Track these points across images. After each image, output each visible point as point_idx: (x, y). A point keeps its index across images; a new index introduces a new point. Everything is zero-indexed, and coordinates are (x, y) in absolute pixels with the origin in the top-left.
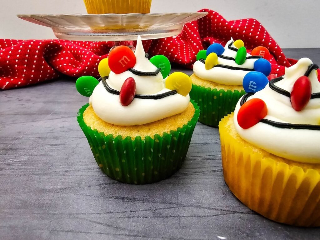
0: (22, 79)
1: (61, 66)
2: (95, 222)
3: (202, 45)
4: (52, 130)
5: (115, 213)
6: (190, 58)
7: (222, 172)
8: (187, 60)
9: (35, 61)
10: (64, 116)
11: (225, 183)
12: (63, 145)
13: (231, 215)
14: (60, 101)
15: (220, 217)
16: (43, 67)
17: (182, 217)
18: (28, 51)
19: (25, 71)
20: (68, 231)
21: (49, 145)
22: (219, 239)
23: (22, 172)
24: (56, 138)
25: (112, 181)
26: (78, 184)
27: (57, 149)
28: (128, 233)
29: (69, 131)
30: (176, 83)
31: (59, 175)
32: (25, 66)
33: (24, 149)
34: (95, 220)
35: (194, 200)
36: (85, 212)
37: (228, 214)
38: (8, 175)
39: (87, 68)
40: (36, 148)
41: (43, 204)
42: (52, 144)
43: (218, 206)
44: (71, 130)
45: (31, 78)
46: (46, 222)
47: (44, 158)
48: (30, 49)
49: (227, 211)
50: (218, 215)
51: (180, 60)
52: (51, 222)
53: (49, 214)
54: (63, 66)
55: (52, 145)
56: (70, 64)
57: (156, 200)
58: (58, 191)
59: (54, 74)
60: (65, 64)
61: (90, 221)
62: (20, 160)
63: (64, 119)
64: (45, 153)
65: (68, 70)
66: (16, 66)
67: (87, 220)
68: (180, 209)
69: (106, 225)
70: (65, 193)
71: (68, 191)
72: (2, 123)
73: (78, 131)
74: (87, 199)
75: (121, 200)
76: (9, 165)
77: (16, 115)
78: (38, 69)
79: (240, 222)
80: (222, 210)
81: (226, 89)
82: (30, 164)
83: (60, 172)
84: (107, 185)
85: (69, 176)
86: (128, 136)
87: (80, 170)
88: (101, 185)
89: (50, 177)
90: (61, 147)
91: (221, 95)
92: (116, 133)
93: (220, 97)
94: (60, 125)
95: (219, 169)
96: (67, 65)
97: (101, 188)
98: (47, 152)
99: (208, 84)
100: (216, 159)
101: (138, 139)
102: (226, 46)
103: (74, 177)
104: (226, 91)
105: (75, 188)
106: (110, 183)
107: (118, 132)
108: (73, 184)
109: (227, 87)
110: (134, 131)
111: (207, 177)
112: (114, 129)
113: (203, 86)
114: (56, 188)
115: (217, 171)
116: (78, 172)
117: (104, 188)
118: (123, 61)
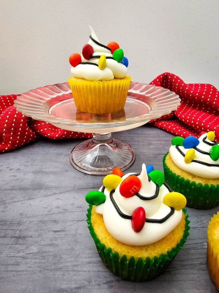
0: (9, 145)
1: (42, 130)
4: (50, 211)
7: (206, 265)
9: (20, 129)
10: (55, 191)
11: (210, 279)
12: (64, 231)
14: (47, 170)
16: (27, 133)
18: (14, 120)
19: (11, 138)
21: (52, 231)
23: (37, 267)
24: (55, 222)
25: (117, 278)
26: (89, 282)
27: (60, 236)
29: (65, 212)
30: (174, 203)
31: (70, 271)
32: (12, 133)
33: (31, 237)
38: (26, 271)
39: (65, 133)
40: (41, 235)
42: (54, 229)
44: (66, 210)
45: (17, 144)
47: (52, 249)
48: (16, 118)
54: (44, 131)
55: (55, 231)
56: (50, 129)
59: (35, 137)
60: (46, 129)
62: (32, 251)
63: (56, 196)
64: (51, 242)
65: (49, 134)
66: (4, 134)
71: (82, 291)
72: (3, 201)
73: (73, 212)
76: (23, 258)
77: (12, 190)
78: (22, 136)
81: (203, 183)
82: (42, 256)
83: (69, 267)
84: (113, 283)
85: (78, 271)
86: (139, 257)
87: (86, 264)
88: (108, 282)
89: (62, 273)
90: (63, 234)
91: (199, 186)
92: (128, 252)
93: (197, 188)
94: (55, 203)
95: (203, 261)
96: (48, 130)
97: (109, 287)
98: (52, 241)
99: (187, 175)
100: (198, 249)
101: (148, 260)
102: (201, 139)
103: (83, 273)
104: (203, 184)
105: (87, 287)
106: (116, 281)
107: (130, 251)
108: (85, 282)
109: (204, 180)
110: (142, 250)
111: (195, 272)
112: (126, 248)
113: (182, 176)
114: (71, 287)
115: (202, 264)
116: (85, 266)
117: (112, 287)
118: (133, 190)
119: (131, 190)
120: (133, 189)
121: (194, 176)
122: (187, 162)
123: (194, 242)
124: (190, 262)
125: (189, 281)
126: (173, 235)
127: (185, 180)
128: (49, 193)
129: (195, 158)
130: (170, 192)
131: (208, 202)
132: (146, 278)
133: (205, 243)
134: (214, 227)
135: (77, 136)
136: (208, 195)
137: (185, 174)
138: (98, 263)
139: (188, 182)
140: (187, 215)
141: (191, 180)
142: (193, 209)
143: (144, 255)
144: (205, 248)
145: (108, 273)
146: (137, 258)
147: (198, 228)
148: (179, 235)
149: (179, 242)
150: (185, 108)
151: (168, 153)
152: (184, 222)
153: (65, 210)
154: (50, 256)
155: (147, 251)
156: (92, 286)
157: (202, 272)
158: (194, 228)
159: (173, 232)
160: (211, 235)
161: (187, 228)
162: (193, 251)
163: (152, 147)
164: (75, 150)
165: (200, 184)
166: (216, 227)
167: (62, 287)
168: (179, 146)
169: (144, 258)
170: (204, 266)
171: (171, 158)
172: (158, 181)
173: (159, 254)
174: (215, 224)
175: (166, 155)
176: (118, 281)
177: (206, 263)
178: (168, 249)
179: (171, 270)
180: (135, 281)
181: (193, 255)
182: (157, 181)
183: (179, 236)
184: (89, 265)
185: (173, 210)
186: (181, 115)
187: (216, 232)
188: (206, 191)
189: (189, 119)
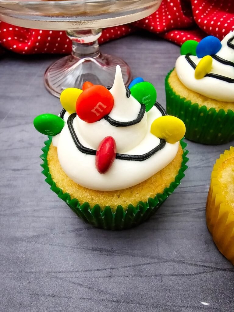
1: (4, 40)
2: (75, 284)
3: (180, 6)
4: (10, 145)
5: (95, 270)
6: (164, 24)
7: (204, 212)
8: (160, 27)
10: (20, 121)
11: (206, 228)
12: (26, 169)
13: (214, 273)
15: (203, 275)
17: (164, 276)
20: (49, 296)
21: (11, 169)
22: (203, 305)
24: (16, 158)
25: (87, 225)
26: (51, 230)
27: (20, 176)
28: (110, 298)
29: (30, 147)
30: (166, 131)
31: (28, 216)
34: (75, 280)
35: (175, 253)
36: (64, 270)
37: (211, 272)
39: (37, 44)
41: (18, 258)
42: (14, 168)
43: (201, 260)
46: (25, 283)
49: (209, 267)
50: (200, 273)
51: (152, 28)
52: (29, 283)
53: (26, 272)
54: (7, 40)
55: (14, 170)
56: (16, 38)
57: (136, 252)
58: (31, 240)
60: (10, 39)
61: (71, 282)
64: (8, 182)
65: (15, 47)
67: (66, 280)
68: (161, 264)
69: (87, 287)
70: (39, 243)
71: (41, 240)
74: (63, 251)
75: (99, 252)
79: (222, 282)
80: (204, 266)
81: (217, 108)
83: (28, 211)
84: (82, 231)
85: (39, 217)
86: (107, 205)
87: (50, 209)
88: (75, 230)
89: (19, 219)
90: (24, 173)
91: (210, 113)
92: (93, 199)
93: (208, 115)
94: (18, 136)
95: (201, 207)
96: (13, 39)
97: (76, 235)
98: (10, 181)
99: (195, 98)
100: (197, 193)
101: (120, 209)
102: (224, 42)
103: (45, 219)
104: (217, 110)
105: (48, 235)
106: (85, 228)
107: (94, 198)
108: (46, 229)
109: (219, 103)
110: (113, 196)
111: (188, 219)
112: (90, 194)
113: (189, 99)
114: (28, 235)
115: (199, 210)
116: (48, 211)
117: (80, 235)
118: (96, 110)
119: (93, 109)
120: (97, 107)
121: (205, 97)
122: (198, 76)
123: (194, 184)
124: (184, 208)
125: (180, 229)
126: (161, 176)
127: (192, 104)
128: (12, 124)
129: (210, 71)
130: (163, 116)
131: (220, 135)
132: (122, 227)
133: (208, 186)
134: (223, 167)
135: (55, 49)
136: (221, 126)
137: (194, 96)
138: (66, 208)
139: (196, 107)
140: (185, 151)
141: (200, 105)
142: (199, 145)
143: (115, 202)
144: (206, 192)
145: (76, 220)
146: (105, 206)
147: (201, 168)
148: (170, 177)
149: (168, 187)
150: (209, 10)
151: (174, 68)
152: (181, 160)
153: (30, 144)
154: (5, 199)
155: (120, 198)
156: (54, 234)
157: (198, 220)
158: (196, 167)
159: (161, 172)
160: (216, 177)
161: (183, 168)
162: (190, 195)
163: (157, 66)
164: (51, 69)
165: (213, 110)
166: (224, 167)
167: (16, 235)
168: (191, 55)
169: (114, 207)
170: (201, 213)
171: (176, 75)
172: (145, 100)
173: (136, 202)
174: (224, 162)
175: (171, 71)
176: (88, 229)
177: (205, 209)
178: (151, 196)
179: (158, 216)
180: (109, 229)
181: (189, 199)
182: (143, 99)
183: (169, 179)
184: (55, 210)
185: (163, 142)
186: (203, 20)
187: (223, 174)
188: (219, 119)
189: (212, 26)
